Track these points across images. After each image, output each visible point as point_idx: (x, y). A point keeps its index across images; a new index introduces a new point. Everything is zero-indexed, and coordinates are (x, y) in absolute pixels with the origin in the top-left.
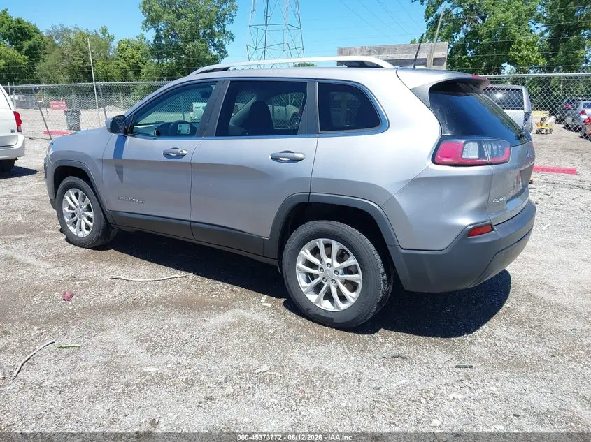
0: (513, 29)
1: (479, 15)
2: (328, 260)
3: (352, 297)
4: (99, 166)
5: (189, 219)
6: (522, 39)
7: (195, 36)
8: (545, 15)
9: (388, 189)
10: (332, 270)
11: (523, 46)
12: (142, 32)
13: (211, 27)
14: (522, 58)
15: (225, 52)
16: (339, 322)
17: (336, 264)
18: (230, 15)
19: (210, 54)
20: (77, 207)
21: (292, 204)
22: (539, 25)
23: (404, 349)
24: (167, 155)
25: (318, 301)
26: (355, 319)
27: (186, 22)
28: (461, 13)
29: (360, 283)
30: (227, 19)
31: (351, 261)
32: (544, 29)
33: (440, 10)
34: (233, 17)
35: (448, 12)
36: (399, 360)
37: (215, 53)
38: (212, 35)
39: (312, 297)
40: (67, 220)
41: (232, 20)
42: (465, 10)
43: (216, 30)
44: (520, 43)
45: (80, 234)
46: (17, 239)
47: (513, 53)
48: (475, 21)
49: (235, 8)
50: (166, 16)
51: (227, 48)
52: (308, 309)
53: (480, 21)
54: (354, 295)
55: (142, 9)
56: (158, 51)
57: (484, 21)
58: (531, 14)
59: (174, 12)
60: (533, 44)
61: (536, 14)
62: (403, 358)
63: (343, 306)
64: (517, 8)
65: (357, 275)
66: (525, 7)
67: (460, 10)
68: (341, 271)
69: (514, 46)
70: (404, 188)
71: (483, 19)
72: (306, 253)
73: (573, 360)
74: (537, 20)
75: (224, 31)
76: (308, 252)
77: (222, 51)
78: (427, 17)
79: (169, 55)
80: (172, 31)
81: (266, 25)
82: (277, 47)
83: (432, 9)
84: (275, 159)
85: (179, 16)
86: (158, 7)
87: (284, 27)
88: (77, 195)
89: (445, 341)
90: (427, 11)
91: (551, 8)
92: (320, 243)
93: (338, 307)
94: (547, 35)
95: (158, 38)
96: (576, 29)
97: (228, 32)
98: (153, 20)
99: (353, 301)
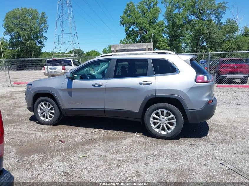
0: (157, 36)
1: (145, 31)
2: (162, 117)
3: (172, 128)
4: (59, 92)
5: (104, 108)
6: (161, 39)
7: (29, 38)
8: (167, 31)
9: (183, 91)
10: (164, 120)
11: (161, 42)
12: (4, 36)
13: (37, 35)
14: (161, 47)
15: (44, 45)
16: (168, 137)
17: (166, 118)
18: (45, 29)
19: (37, 46)
20: (45, 109)
21: (148, 99)
22: (166, 34)
23: (192, 142)
24: (94, 85)
25: (159, 131)
26: (174, 135)
27: (25, 32)
28: (138, 30)
29: (175, 123)
30: (44, 31)
31: (172, 116)
32: (167, 36)
33: (131, 29)
34: (46, 30)
35: (133, 30)
36: (193, 145)
37: (39, 45)
38: (37, 38)
39: (157, 130)
40: (40, 115)
41: (46, 32)
42: (139, 29)
43: (39, 35)
44: (160, 41)
45: (47, 120)
46: (14, 125)
47: (158, 45)
48: (144, 33)
49: (47, 27)
50: (16, 30)
51: (44, 43)
52: (156, 134)
53: (145, 33)
54: (173, 127)
55: (4, 27)
56: (12, 45)
57: (147, 33)
58: (163, 31)
59: (19, 28)
60: (164, 42)
61: (164, 31)
62: (194, 144)
63: (169, 132)
64: (158, 29)
65: (174, 120)
66: (160, 28)
67: (138, 29)
68: (167, 120)
69: (158, 42)
70: (189, 91)
71: (146, 32)
72: (154, 115)
73: (238, 139)
74: (165, 33)
75: (43, 36)
76: (155, 114)
77: (42, 45)
78: (126, 32)
79: (17, 46)
80: (19, 36)
81: (62, 34)
82: (67, 43)
83: (127, 29)
84: (141, 84)
85: (22, 29)
86: (12, 26)
87: (70, 35)
88: (45, 104)
89: (201, 139)
90: (125, 29)
91: (169, 29)
92: (159, 111)
93: (167, 132)
94: (168, 38)
95: (12, 38)
96: (178, 36)
97: (44, 37)
98: (9, 31)
99: (173, 129)
